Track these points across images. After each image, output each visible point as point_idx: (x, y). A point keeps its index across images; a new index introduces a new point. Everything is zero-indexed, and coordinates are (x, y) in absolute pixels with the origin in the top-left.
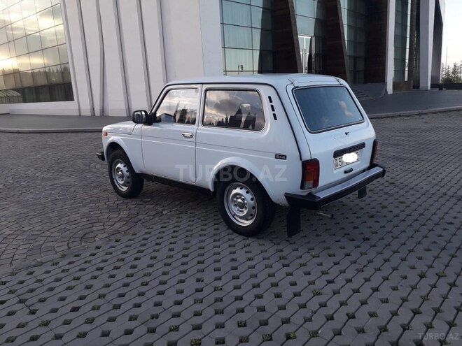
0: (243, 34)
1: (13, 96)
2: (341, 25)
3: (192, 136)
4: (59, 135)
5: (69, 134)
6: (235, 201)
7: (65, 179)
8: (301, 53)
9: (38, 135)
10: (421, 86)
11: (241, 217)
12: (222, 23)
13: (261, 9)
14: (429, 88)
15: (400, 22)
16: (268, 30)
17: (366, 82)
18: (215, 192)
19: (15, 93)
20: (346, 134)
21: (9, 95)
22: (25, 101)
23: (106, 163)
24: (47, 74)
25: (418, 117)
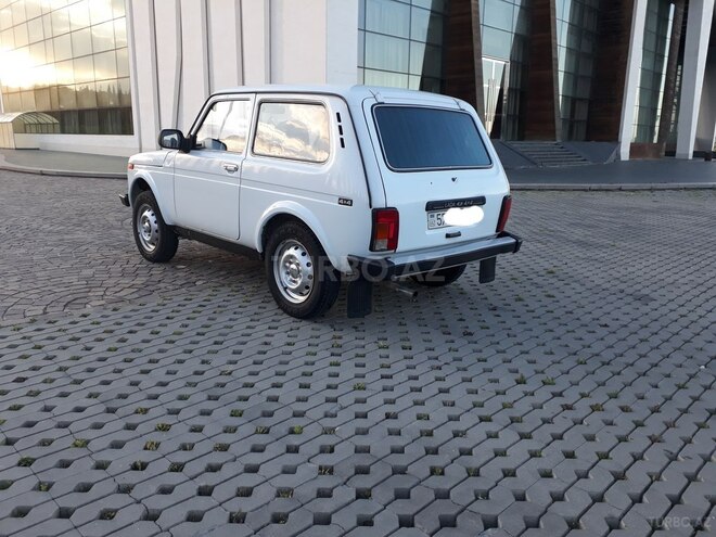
0: (395, 50)
1: (48, 124)
2: (553, 46)
3: (236, 169)
4: (100, 180)
5: (114, 181)
6: (287, 267)
7: (80, 235)
8: (485, 86)
9: (69, 179)
10: (678, 151)
11: (294, 291)
12: (363, 30)
13: (429, 13)
14: (691, 157)
15: (653, 49)
16: (438, 46)
17: (588, 139)
18: (263, 254)
19: (50, 119)
20: (454, 180)
21: (42, 122)
22: (63, 132)
23: (130, 209)
24: (97, 95)
25: (649, 193)
